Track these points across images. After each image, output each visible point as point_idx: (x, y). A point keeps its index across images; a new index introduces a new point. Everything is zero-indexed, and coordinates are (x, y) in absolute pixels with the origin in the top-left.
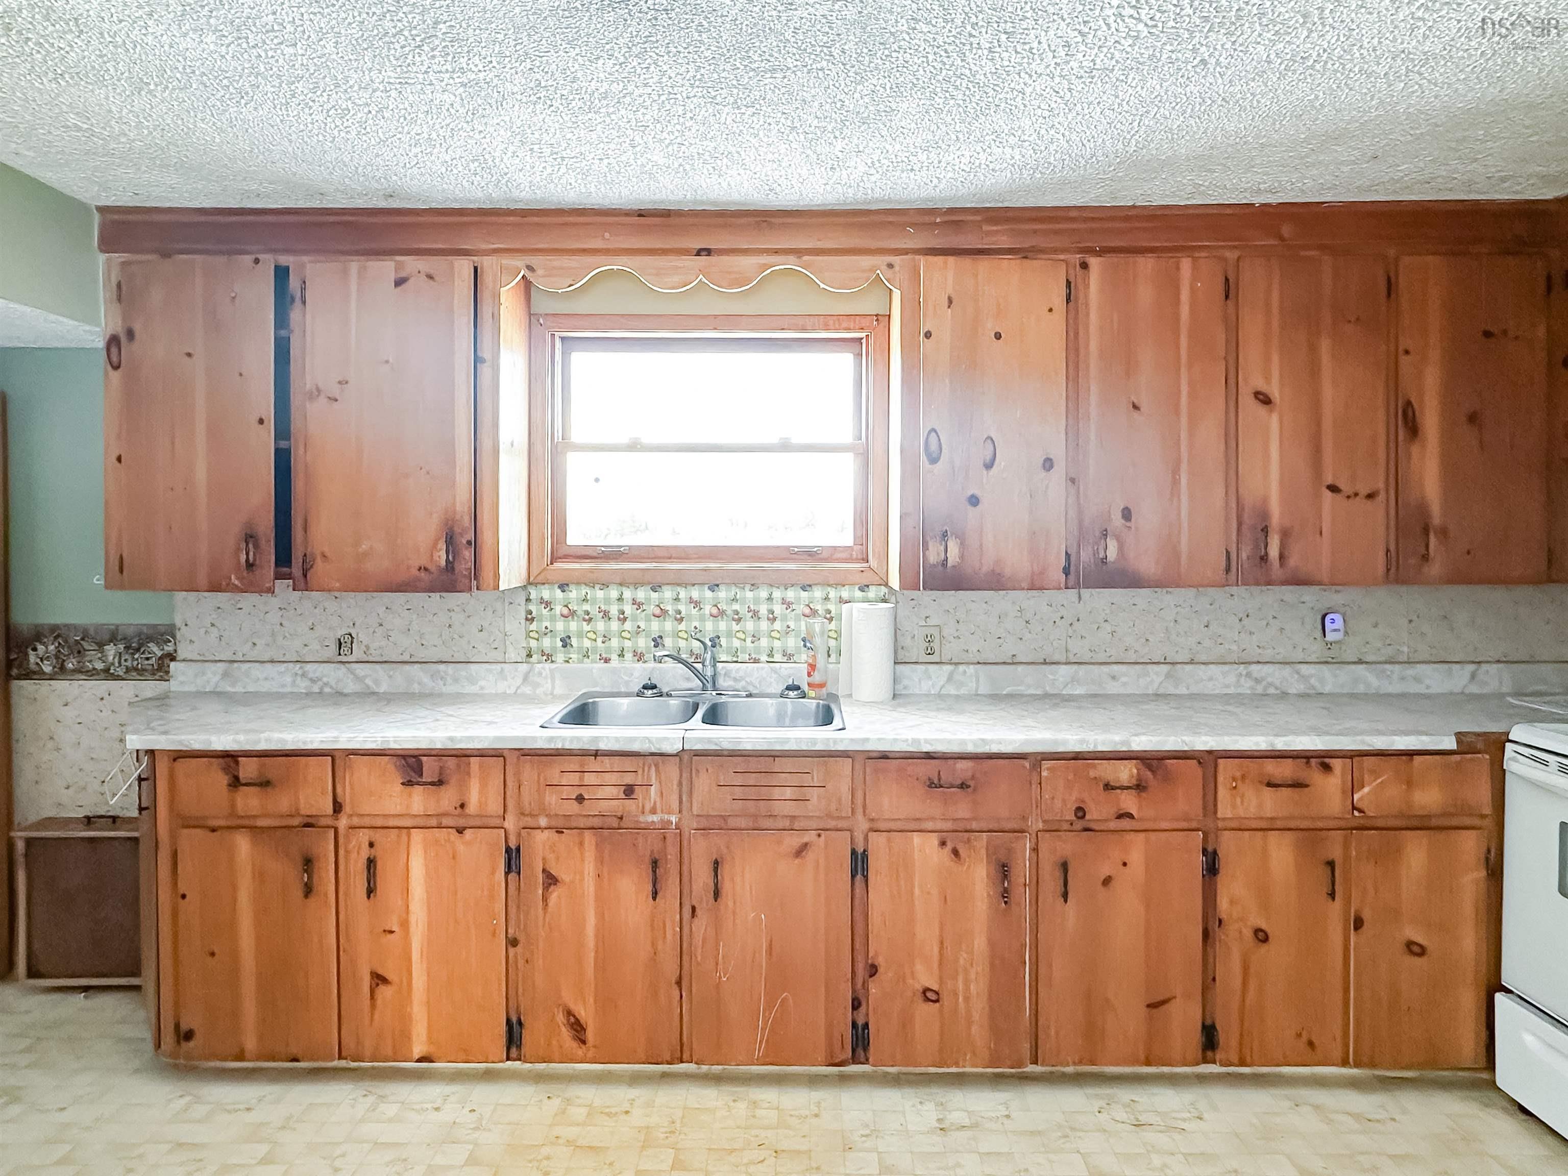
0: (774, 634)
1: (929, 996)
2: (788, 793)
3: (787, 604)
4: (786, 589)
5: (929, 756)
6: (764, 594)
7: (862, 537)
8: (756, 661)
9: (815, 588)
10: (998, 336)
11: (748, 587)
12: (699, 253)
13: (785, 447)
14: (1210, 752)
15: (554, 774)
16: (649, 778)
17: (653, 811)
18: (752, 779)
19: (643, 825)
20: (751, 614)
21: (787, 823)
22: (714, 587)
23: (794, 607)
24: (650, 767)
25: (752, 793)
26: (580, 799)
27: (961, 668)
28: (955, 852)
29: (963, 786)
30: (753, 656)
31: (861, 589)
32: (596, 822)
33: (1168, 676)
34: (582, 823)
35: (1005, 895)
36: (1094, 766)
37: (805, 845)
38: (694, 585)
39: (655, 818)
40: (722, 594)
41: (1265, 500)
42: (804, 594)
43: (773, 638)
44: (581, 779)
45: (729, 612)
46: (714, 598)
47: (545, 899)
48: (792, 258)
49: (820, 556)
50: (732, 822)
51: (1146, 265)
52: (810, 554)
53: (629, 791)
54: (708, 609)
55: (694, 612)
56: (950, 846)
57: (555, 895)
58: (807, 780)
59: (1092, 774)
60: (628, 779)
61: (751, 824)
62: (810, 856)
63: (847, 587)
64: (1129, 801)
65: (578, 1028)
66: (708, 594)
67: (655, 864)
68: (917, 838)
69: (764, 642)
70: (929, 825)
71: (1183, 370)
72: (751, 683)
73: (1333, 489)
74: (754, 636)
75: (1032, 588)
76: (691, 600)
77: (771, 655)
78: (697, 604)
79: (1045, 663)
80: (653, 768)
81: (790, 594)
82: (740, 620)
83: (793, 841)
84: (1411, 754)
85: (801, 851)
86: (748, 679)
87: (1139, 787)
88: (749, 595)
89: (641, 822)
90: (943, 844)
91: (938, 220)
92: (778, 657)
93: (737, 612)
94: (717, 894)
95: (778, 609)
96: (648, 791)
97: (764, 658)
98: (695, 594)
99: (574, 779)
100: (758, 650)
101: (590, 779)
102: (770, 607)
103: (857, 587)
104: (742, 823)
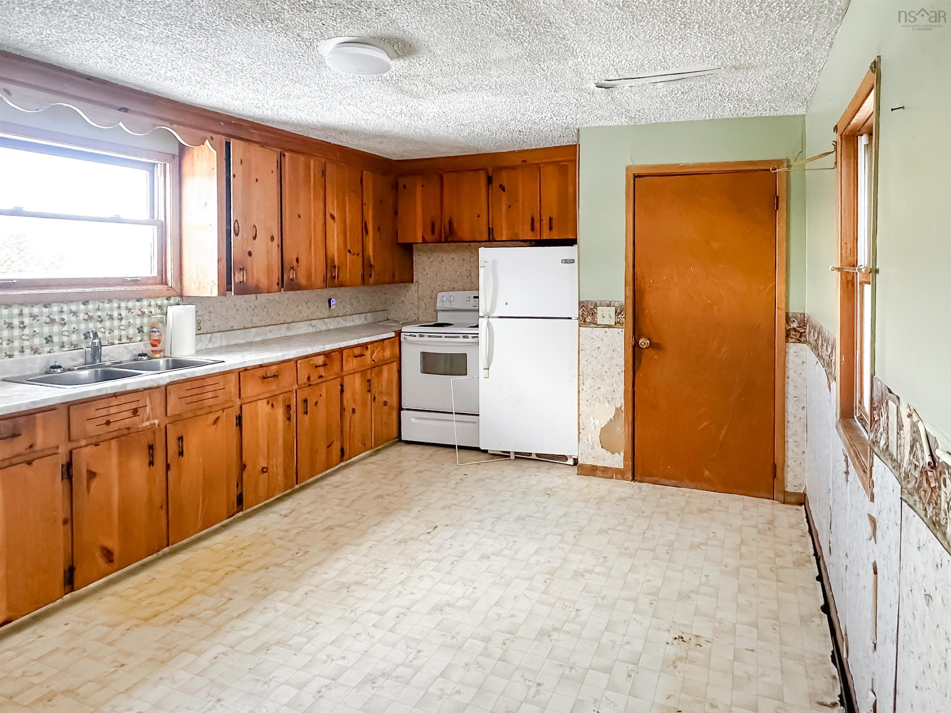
0: (121, 327)
1: (264, 470)
2: (210, 395)
3: (129, 309)
4: (128, 301)
5: (261, 366)
6: (115, 305)
7: (163, 271)
8: (113, 344)
9: (144, 300)
10: (257, 180)
11: (106, 301)
12: (120, 110)
13: (117, 220)
14: (340, 348)
15: (92, 412)
16: (146, 402)
17: (148, 420)
18: (194, 392)
19: (141, 429)
20: (108, 317)
21: (208, 410)
22: (85, 303)
23: (133, 311)
24: (146, 396)
25: (195, 398)
26: (108, 423)
27: (215, 334)
28: (272, 405)
29: (275, 376)
30: (110, 341)
31: (167, 299)
32: (115, 434)
33: (288, 328)
34: (108, 437)
35: (289, 419)
36: (312, 360)
37: (218, 418)
38: (72, 302)
39: (147, 424)
40: (91, 306)
41: (333, 256)
42: (138, 304)
43: (121, 329)
44: (109, 411)
45: (95, 317)
46: (85, 310)
47: (88, 487)
48: (168, 124)
49: (140, 282)
50: (185, 416)
51: (302, 158)
52: (135, 282)
53: (135, 412)
54: (82, 316)
55: (73, 318)
56: (270, 403)
57: (95, 483)
58: (217, 387)
59: (312, 362)
60: (134, 406)
61: (193, 415)
62: (220, 422)
63: (160, 298)
64: (322, 371)
65: (108, 555)
66: (82, 307)
67: (151, 447)
68: (259, 403)
69: (116, 333)
70: (262, 397)
71: (312, 203)
72: (112, 357)
73: (349, 251)
74: (110, 330)
75: (268, 292)
76: (71, 312)
77: (120, 339)
78: (75, 313)
79: (244, 328)
80: (148, 396)
81: (130, 304)
82: (102, 321)
83: (212, 418)
84: (383, 340)
85: (216, 422)
86: (111, 355)
87: (325, 365)
88: (107, 306)
89: (139, 428)
90: (268, 403)
91: (233, 122)
92: (124, 340)
93: (100, 317)
94: (181, 453)
95: (124, 313)
96: (145, 410)
97: (116, 342)
98: (74, 307)
99: (104, 412)
100: (112, 338)
101: (113, 410)
102: (119, 312)
103: (165, 298)
104: (189, 415)
